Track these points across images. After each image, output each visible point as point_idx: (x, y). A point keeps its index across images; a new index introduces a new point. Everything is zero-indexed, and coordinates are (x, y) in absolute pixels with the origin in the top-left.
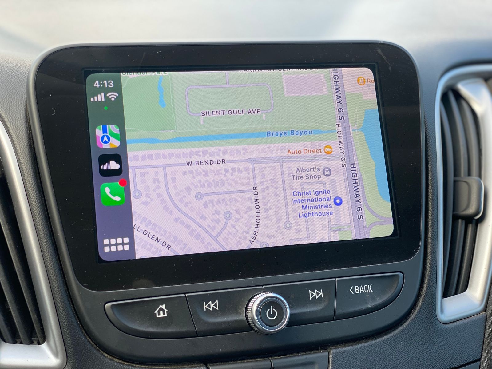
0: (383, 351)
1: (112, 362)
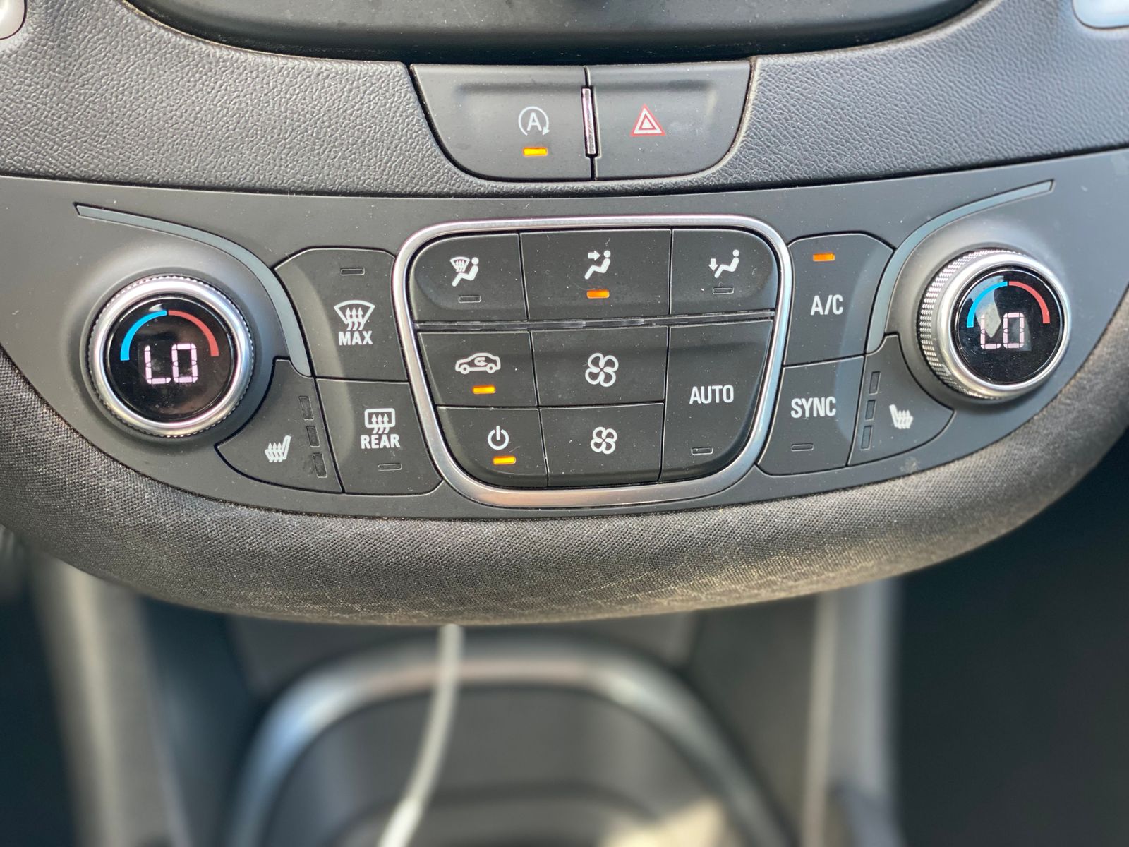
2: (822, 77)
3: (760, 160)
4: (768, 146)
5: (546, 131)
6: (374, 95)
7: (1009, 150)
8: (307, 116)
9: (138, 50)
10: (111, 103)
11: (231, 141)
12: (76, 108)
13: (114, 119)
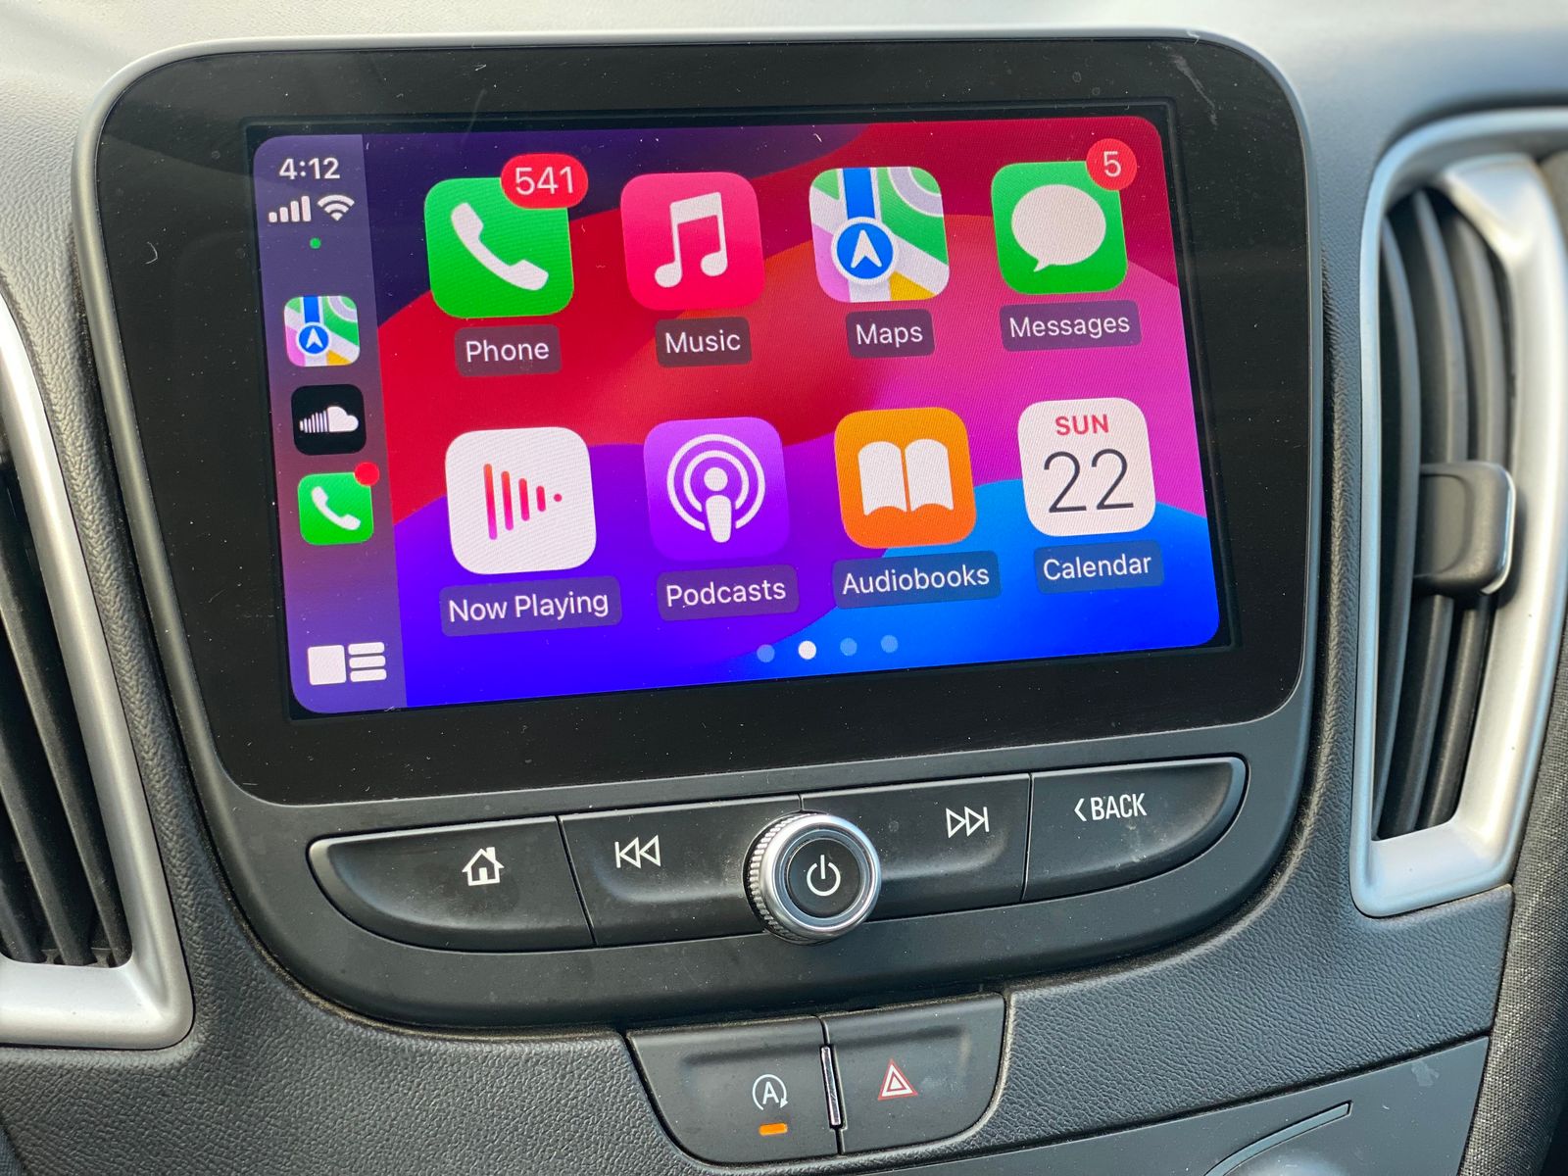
0: (1176, 997)
1: (331, 1019)
2: (1085, 1010)
3: (1024, 1115)
4: (1032, 1098)
5: (784, 1103)
6: (591, 1079)
7: (1298, 1074)
8: (517, 1111)
9: (324, 1052)
10: (295, 1117)
11: (432, 1149)
12: (255, 1126)
13: (299, 1135)
